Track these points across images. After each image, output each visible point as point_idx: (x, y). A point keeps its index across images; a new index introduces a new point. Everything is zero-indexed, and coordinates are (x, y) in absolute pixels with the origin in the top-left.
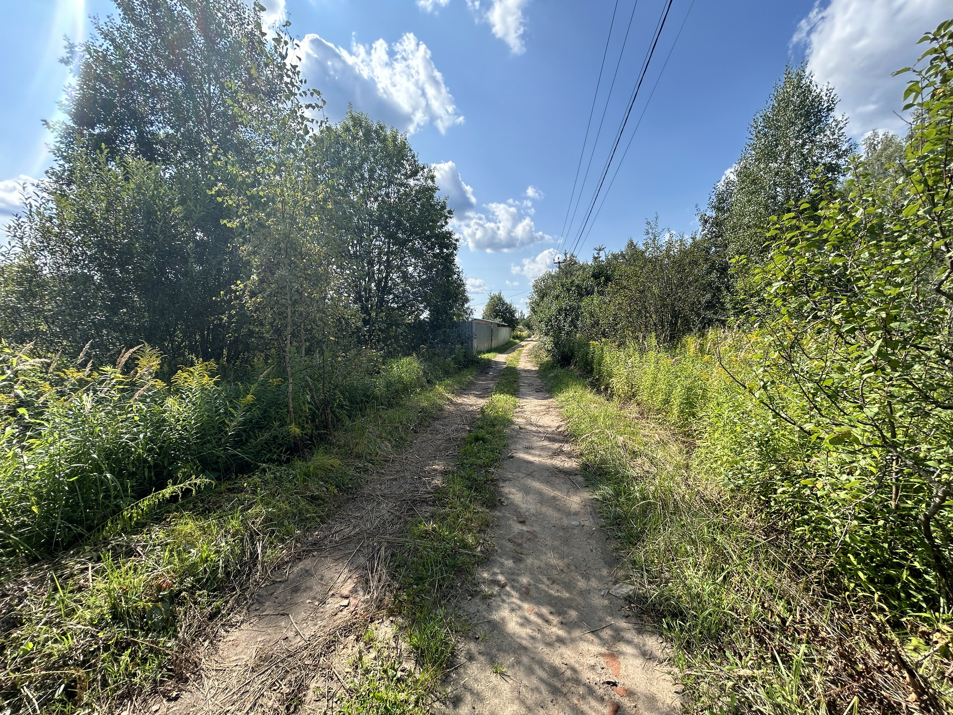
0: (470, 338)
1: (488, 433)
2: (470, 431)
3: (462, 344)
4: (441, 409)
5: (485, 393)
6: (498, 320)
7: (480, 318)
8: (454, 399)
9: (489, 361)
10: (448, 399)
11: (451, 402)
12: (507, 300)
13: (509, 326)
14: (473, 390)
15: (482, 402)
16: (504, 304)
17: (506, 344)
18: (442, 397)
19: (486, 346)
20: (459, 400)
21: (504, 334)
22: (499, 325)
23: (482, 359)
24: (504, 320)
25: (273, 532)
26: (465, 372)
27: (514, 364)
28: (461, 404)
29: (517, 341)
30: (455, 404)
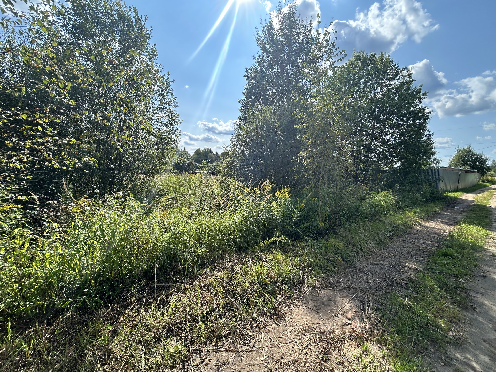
0: (437, 181)
1: (456, 252)
2: (438, 247)
3: (430, 184)
4: (411, 228)
5: (452, 221)
6: (466, 168)
7: (447, 166)
8: (422, 223)
9: (455, 199)
10: (417, 222)
11: (420, 224)
12: (478, 152)
13: (478, 172)
14: (440, 218)
15: (449, 229)
16: (473, 155)
17: (475, 186)
18: (411, 220)
19: (452, 187)
20: (427, 224)
21: (474, 178)
22: (467, 172)
23: (448, 196)
24: (473, 167)
25: (311, 271)
26: (432, 204)
27: (485, 202)
28: (429, 227)
29: (487, 184)
30: (423, 226)
